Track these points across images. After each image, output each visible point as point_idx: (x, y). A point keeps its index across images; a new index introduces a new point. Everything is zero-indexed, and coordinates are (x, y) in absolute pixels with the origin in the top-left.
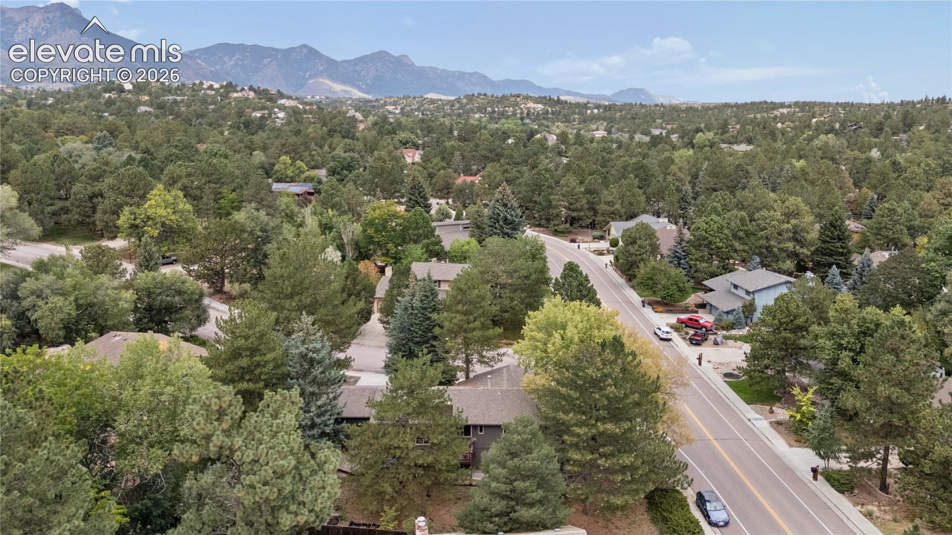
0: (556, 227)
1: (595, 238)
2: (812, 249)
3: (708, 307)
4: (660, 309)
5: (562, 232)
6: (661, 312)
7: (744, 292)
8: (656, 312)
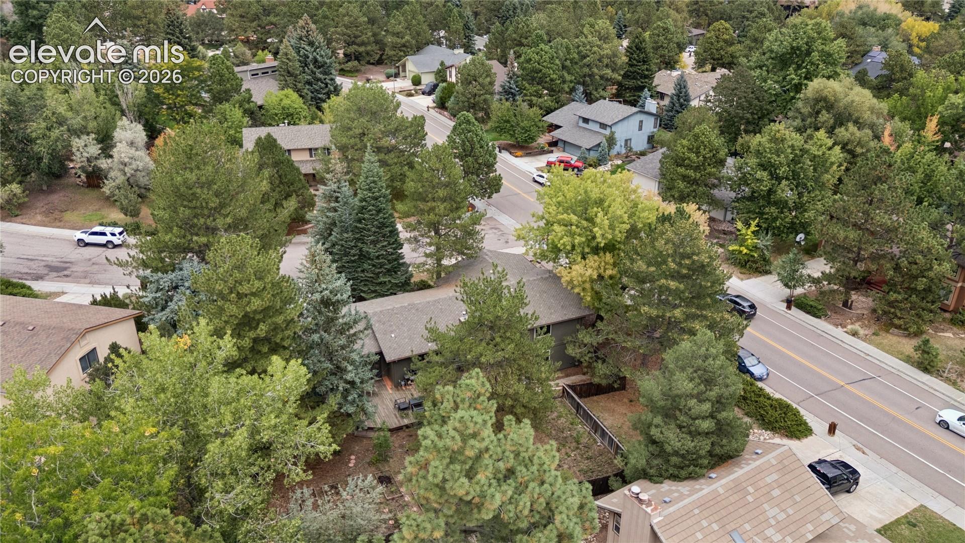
0: (343, 66)
1: (389, 77)
2: (622, 73)
3: (560, 144)
4: (519, 153)
5: (350, 71)
6: (521, 156)
7: (598, 125)
8: (516, 157)
